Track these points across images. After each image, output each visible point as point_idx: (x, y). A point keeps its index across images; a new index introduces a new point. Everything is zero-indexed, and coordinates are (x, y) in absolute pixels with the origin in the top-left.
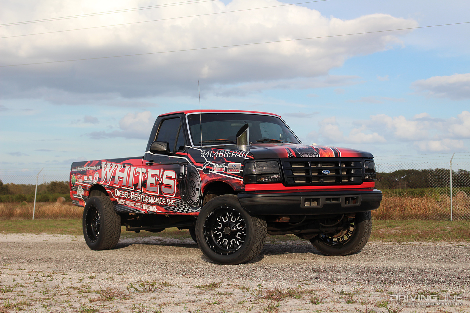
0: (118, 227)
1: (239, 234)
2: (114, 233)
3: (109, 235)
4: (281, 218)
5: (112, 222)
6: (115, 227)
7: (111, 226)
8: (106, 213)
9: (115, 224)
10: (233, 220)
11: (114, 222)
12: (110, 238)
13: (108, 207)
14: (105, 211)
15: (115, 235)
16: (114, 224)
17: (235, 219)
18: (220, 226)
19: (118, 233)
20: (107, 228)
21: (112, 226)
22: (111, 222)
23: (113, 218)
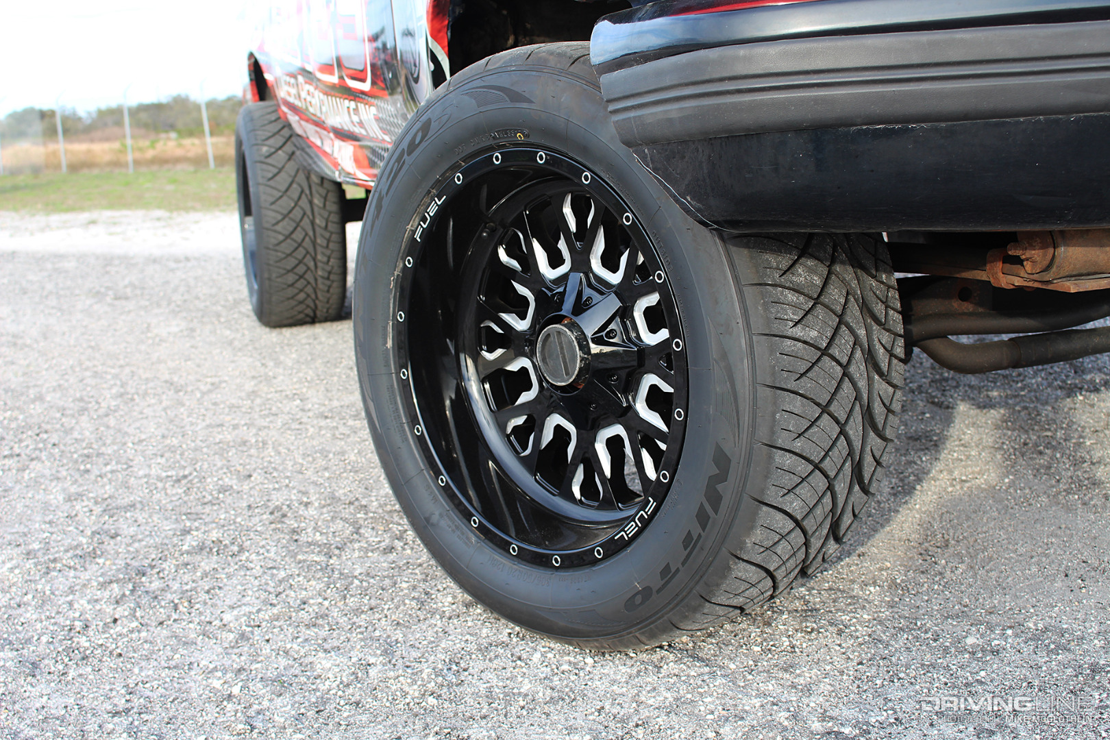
0: (327, 235)
1: (654, 389)
2: (314, 259)
3: (289, 268)
4: (1035, 257)
5: (297, 213)
6: (311, 233)
7: (295, 229)
8: (270, 175)
9: (313, 223)
10: (610, 262)
11: (305, 214)
12: (297, 281)
13: (280, 148)
14: (264, 166)
15: (316, 266)
16: (306, 223)
17: (624, 260)
18: (520, 308)
19: (329, 258)
20: (276, 242)
21: (299, 229)
22: (291, 215)
23: (300, 198)
